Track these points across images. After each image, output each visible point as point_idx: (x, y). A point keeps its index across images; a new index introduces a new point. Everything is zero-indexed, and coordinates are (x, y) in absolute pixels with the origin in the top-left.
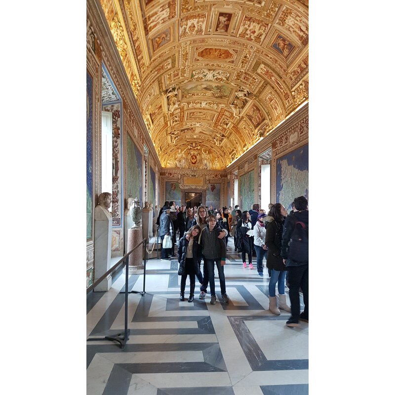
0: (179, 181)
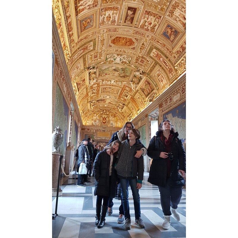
0: (94, 134)
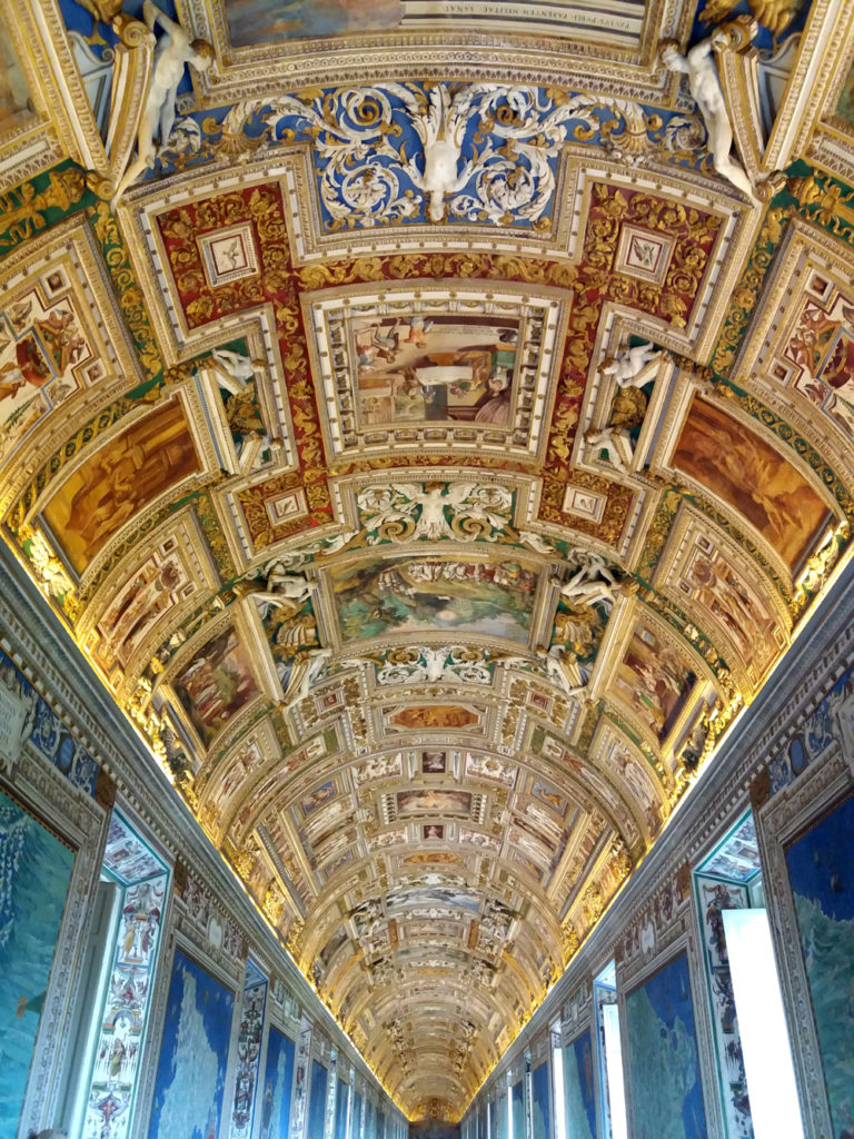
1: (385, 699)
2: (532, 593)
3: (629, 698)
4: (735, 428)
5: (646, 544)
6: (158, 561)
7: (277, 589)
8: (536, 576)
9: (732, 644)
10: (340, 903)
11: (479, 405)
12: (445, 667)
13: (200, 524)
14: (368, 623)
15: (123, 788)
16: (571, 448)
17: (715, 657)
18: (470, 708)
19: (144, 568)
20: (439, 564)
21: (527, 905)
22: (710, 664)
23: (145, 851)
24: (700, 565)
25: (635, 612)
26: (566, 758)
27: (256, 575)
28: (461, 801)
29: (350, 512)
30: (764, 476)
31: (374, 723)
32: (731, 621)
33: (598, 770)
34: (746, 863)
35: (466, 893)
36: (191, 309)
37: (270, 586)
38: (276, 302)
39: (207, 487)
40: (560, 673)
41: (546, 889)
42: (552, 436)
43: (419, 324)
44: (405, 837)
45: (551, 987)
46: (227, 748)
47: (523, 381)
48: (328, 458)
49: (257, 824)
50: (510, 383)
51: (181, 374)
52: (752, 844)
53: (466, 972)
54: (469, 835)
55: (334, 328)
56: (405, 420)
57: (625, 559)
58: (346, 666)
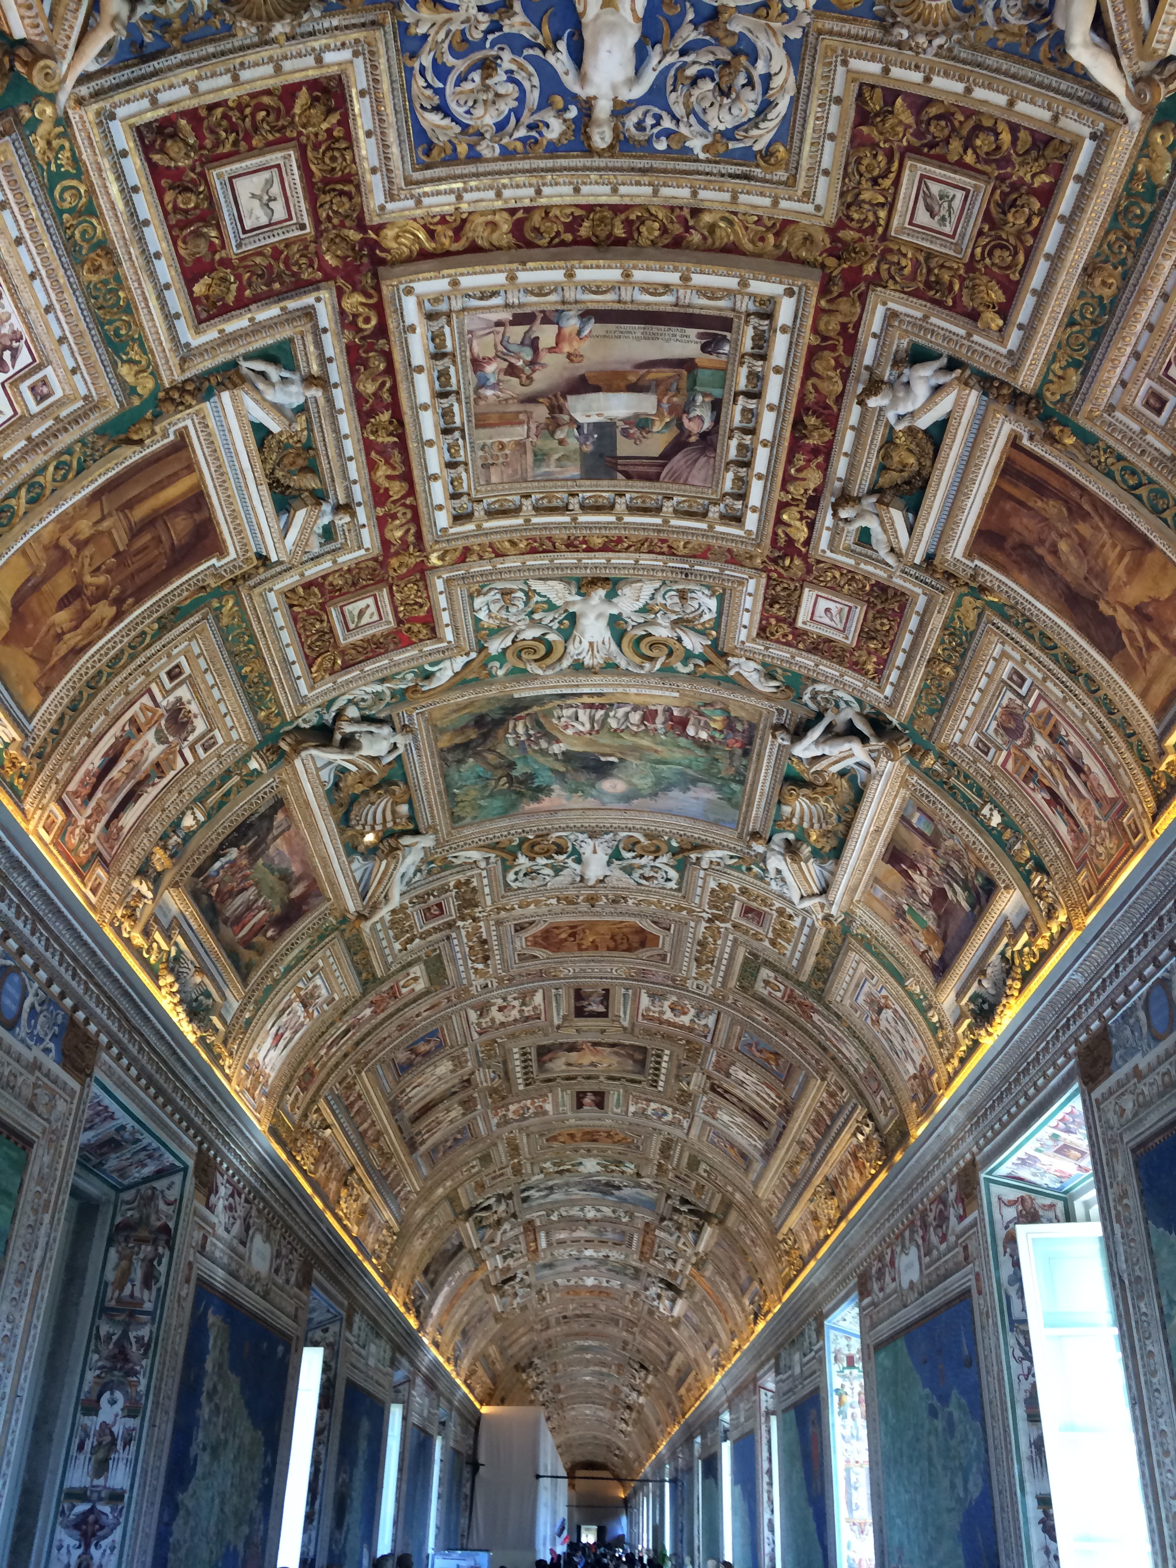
1: (518, 911)
2: (746, 753)
3: (888, 914)
4: (1075, 494)
5: (924, 679)
6: (159, 697)
7: (349, 743)
8: (753, 727)
9: (1055, 834)
10: (452, 1198)
11: (667, 455)
12: (609, 863)
13: (225, 640)
14: (491, 796)
15: (109, 1046)
16: (811, 526)
17: (1027, 853)
18: (647, 925)
19: (136, 707)
20: (602, 706)
21: (727, 1205)
22: (1018, 865)
23: (147, 1139)
24: (1009, 712)
25: (905, 784)
26: (791, 998)
27: (315, 720)
28: (631, 1057)
29: (461, 624)
30: (1120, 571)
31: (500, 945)
32: (1055, 800)
33: (839, 1017)
34: (1068, 1166)
35: (639, 1186)
36: (199, 289)
37: (338, 737)
38: (341, 282)
39: (234, 581)
40: (786, 874)
41: (756, 1184)
42: (783, 506)
43: (572, 323)
44: (548, 1107)
45: (761, 1325)
46: (276, 982)
47: (738, 417)
48: (427, 537)
49: (325, 1092)
50: (717, 421)
51: (188, 399)
52: (1080, 1140)
53: (636, 1294)
54: (642, 1105)
55: (435, 325)
56: (549, 478)
57: (893, 702)
58: (457, 862)
